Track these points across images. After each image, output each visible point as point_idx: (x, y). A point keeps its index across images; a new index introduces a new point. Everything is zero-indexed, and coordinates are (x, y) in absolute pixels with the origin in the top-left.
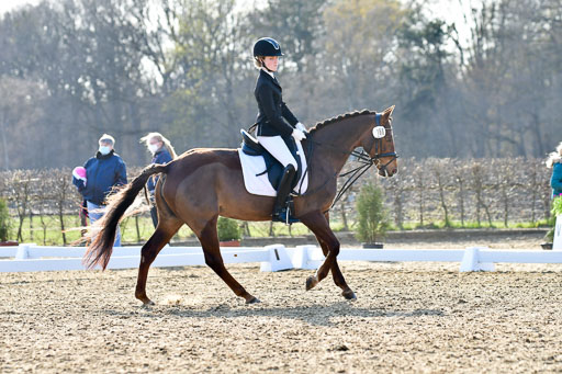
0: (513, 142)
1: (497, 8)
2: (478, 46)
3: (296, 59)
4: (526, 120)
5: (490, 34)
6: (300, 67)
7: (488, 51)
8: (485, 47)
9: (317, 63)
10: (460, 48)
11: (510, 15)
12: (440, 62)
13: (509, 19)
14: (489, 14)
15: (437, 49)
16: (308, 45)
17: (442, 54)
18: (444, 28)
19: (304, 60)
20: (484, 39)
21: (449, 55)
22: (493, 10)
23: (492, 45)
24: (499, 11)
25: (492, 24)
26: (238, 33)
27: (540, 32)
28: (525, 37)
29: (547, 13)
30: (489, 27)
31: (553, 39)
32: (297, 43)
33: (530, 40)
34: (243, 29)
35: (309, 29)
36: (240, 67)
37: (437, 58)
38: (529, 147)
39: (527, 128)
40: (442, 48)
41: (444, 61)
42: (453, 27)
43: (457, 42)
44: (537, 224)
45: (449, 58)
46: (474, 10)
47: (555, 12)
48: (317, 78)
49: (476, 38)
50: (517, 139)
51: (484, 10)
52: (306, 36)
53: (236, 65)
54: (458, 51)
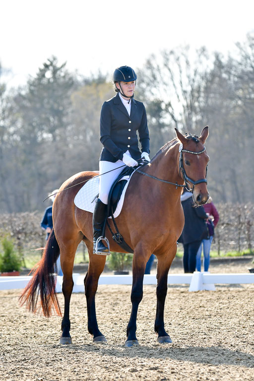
0: (217, 191)
1: (202, 89)
2: (188, 119)
3: (51, 131)
4: (227, 175)
5: (198, 110)
6: (54, 137)
7: (196, 122)
8: (194, 119)
9: (67, 134)
10: (176, 121)
11: (212, 95)
12: (160, 131)
13: (212, 98)
14: (196, 95)
15: (158, 121)
16: (60, 120)
17: (162, 126)
18: (163, 106)
19: (57, 132)
20: (193, 113)
21: (167, 126)
22: (199, 92)
23: (199, 117)
24: (204, 92)
25: (199, 102)
26: (6, 113)
27: (235, 107)
28: (224, 111)
29: (240, 93)
30: (196, 104)
31: (245, 112)
32: (52, 119)
33: (227, 113)
34: (11, 109)
35: (61, 108)
36: (9, 139)
37: (158, 129)
38: (229, 194)
39: (227, 180)
40: (162, 121)
41: (163, 130)
42: (169, 105)
43: (173, 117)
44: (242, 253)
45: (167, 129)
46: (185, 92)
47: (246, 91)
48: (67, 145)
49: (187, 113)
50: (219, 188)
51: (192, 91)
52: (58, 114)
53: (5, 137)
54: (173, 122)
